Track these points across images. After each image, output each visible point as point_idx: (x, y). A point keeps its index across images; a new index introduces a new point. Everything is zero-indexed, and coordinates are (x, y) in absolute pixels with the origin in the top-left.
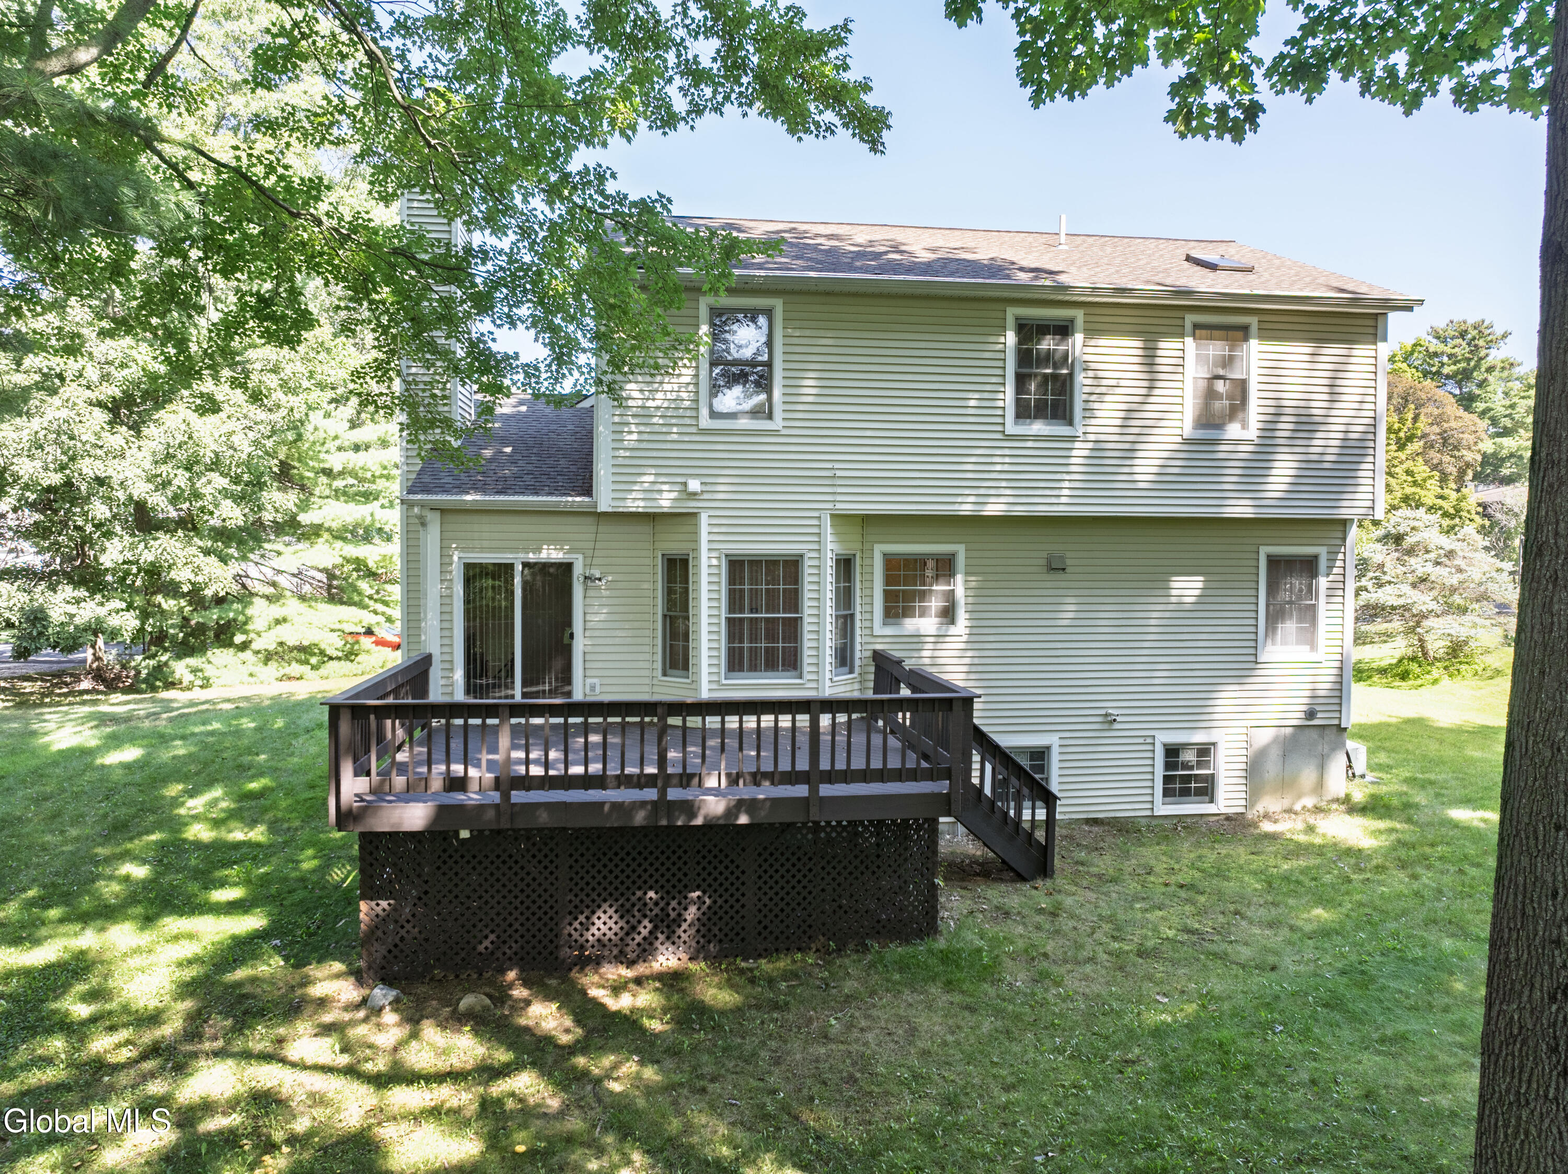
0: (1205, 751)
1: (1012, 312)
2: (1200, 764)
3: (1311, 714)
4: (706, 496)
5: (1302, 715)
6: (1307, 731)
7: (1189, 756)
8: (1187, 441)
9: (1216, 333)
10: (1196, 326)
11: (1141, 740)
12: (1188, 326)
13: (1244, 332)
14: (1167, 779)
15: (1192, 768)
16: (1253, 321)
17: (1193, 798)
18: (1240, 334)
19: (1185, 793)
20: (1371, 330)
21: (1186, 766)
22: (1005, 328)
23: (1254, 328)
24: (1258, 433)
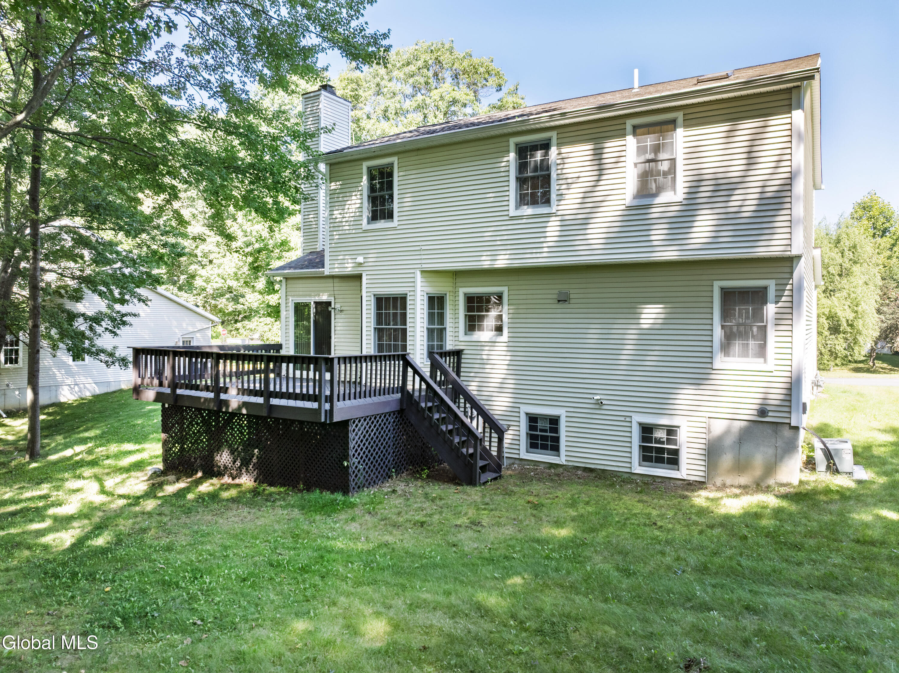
0: (671, 431)
1: (513, 141)
2: (669, 441)
3: (762, 412)
4: (366, 264)
5: (755, 413)
6: (760, 426)
7: (661, 434)
8: (629, 208)
9: (651, 129)
10: (635, 127)
11: (622, 419)
12: (629, 128)
13: (673, 124)
14: (643, 449)
15: (663, 443)
16: (679, 115)
17: (665, 465)
18: (671, 126)
19: (660, 461)
20: (786, 102)
21: (658, 441)
22: (508, 152)
23: (680, 120)
24: (685, 196)
